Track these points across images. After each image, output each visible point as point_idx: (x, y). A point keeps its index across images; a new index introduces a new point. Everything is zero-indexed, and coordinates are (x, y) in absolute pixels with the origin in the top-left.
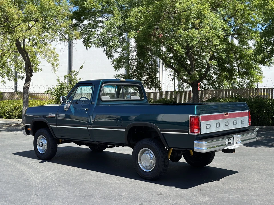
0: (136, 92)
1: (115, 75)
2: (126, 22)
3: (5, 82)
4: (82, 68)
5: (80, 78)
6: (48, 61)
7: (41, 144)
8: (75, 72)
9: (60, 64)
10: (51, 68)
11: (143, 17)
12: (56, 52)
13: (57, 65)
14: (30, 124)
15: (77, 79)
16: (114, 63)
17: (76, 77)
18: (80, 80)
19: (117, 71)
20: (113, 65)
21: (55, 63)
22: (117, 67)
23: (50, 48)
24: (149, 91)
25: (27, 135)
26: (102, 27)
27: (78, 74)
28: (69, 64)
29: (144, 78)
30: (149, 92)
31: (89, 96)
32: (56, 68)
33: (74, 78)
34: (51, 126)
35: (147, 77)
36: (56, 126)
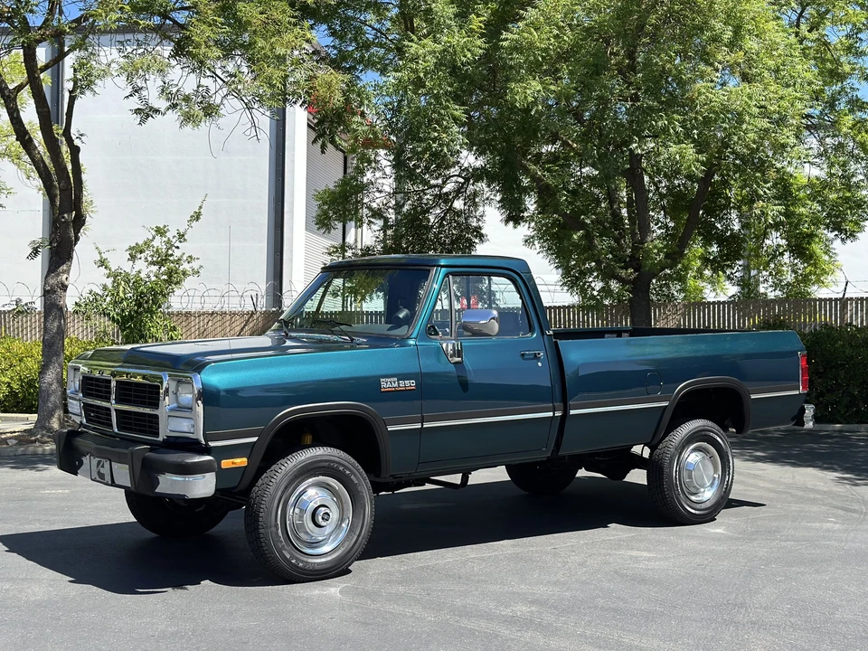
4: (197, 216)
5: (191, 257)
27: (185, 240)
33: (167, 256)
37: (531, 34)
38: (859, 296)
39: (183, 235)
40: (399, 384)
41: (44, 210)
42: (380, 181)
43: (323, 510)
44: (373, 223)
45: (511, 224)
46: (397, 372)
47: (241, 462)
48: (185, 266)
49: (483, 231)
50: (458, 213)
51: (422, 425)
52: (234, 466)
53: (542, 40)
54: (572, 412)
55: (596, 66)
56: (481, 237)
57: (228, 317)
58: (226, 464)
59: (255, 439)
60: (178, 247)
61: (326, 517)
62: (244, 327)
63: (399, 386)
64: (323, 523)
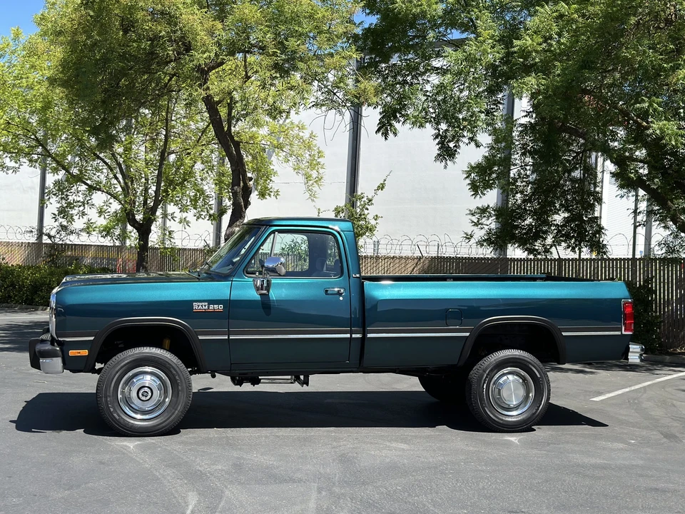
0: (531, 256)
1: (473, 208)
2: (515, 49)
3: (188, 223)
4: (382, 187)
5: (377, 216)
6: (295, 169)
8: (363, 200)
9: (325, 177)
10: (303, 187)
11: (566, 34)
12: (316, 145)
13: (318, 180)
15: (368, 217)
16: (473, 175)
17: (366, 212)
18: (376, 220)
19: (478, 196)
20: (468, 181)
21: (314, 174)
22: (478, 187)
23: (301, 134)
24: (571, 255)
26: (442, 71)
27: (372, 204)
28: (349, 180)
29: (556, 217)
30: (571, 257)
31: (397, 265)
32: (316, 188)
33: (360, 215)
35: (566, 215)
39: (370, 201)
40: (209, 307)
41: (347, 182)
43: (146, 389)
46: (209, 298)
47: (85, 352)
48: (373, 222)
51: (229, 337)
52: (79, 355)
54: (369, 335)
57: (403, 261)
58: (72, 353)
59: (92, 338)
60: (367, 209)
61: (145, 394)
62: (414, 268)
63: (208, 308)
64: (144, 398)
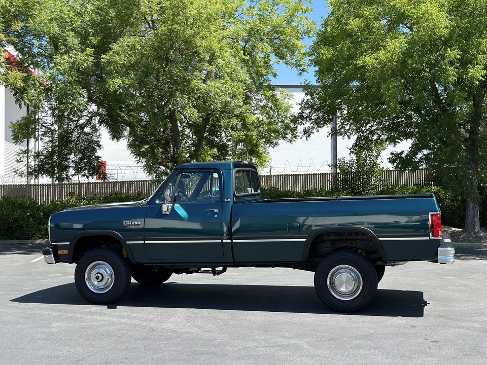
7: (99, 275)
14: (68, 243)
25: (56, 262)
34: (128, 242)
36: (143, 242)
37: (115, 57)
38: (277, 174)
42: (45, 118)
44: (43, 139)
45: (115, 140)
49: (100, 143)
50: (86, 134)
53: (121, 60)
55: (146, 72)
56: (99, 146)
